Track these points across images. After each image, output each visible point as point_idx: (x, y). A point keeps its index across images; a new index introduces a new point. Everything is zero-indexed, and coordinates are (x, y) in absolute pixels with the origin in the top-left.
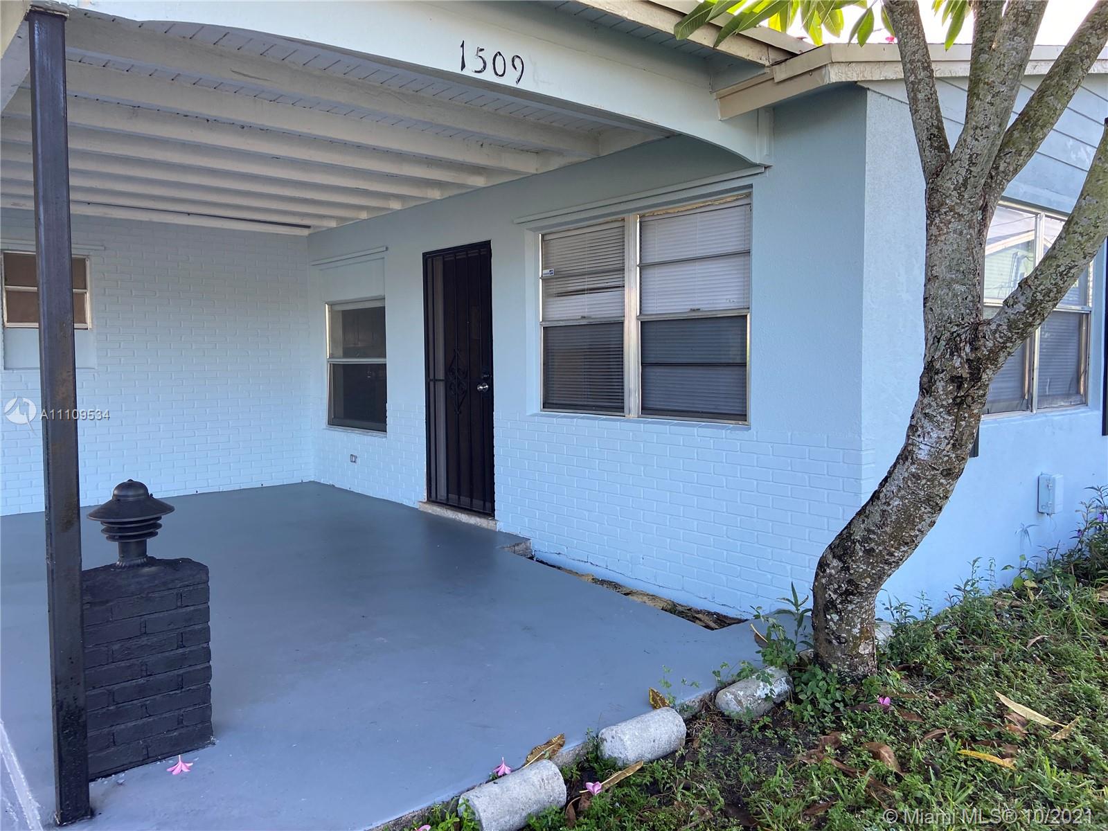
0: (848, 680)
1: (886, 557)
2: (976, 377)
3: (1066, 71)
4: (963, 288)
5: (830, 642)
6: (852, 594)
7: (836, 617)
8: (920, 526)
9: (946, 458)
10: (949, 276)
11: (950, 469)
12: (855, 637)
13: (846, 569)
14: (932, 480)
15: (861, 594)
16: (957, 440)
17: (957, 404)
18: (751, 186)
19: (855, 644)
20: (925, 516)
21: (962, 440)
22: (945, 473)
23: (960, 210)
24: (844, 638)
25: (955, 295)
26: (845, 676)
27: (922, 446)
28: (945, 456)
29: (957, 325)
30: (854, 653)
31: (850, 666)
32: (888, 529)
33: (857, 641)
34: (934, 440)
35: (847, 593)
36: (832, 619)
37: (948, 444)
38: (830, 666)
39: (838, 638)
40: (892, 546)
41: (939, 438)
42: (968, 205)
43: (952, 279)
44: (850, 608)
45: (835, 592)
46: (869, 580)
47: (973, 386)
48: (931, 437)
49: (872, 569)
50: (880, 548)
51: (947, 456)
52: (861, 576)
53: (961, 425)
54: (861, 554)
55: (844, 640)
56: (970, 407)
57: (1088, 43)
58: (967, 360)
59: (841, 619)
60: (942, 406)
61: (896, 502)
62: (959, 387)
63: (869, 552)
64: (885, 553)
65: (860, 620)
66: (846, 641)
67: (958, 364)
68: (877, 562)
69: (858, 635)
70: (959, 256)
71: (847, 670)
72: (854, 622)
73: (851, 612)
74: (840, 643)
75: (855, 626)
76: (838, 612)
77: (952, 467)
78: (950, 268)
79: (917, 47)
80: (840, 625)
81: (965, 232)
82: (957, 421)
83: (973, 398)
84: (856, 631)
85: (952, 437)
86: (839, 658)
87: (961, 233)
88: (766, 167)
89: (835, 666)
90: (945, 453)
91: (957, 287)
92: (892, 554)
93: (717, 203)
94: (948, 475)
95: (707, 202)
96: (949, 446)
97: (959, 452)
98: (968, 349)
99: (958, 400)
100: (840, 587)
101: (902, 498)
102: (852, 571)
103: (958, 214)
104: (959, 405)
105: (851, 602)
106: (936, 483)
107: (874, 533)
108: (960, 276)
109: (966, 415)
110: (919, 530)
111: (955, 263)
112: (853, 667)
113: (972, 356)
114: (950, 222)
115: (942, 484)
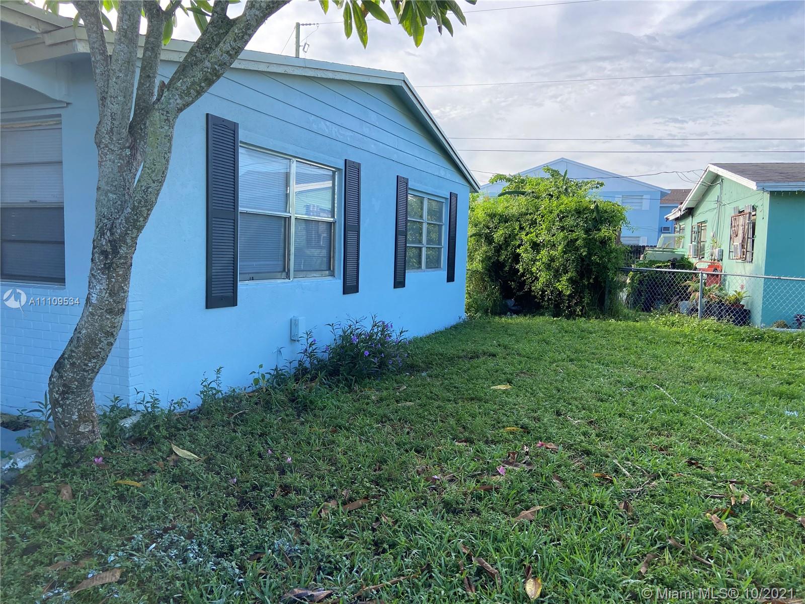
0: (75, 450)
1: (84, 367)
2: (115, 251)
3: (183, 70)
4: (114, 196)
5: (61, 427)
6: (67, 393)
7: (60, 410)
8: (100, 346)
9: (107, 302)
10: (106, 188)
11: (111, 309)
12: (75, 421)
13: (61, 377)
14: (101, 316)
15: (73, 393)
16: (111, 290)
17: (106, 268)
18: (59, 116)
19: (75, 426)
20: (102, 339)
21: (114, 290)
22: (108, 311)
23: (112, 147)
24: (67, 422)
25: (109, 200)
26: (72, 448)
27: (93, 295)
28: (106, 300)
29: (107, 219)
30: (76, 431)
31: (74, 441)
32: (81, 349)
33: (77, 425)
34: (98, 291)
35: (63, 393)
36: (58, 412)
37: (106, 293)
38: (63, 443)
39: (64, 423)
40: (86, 360)
41: (100, 289)
42: (117, 145)
43: (108, 190)
44: (68, 403)
45: (57, 394)
46: (76, 383)
47: (115, 257)
48: (96, 289)
49: (77, 375)
50: (79, 361)
51: (108, 300)
52: (71, 381)
53: (112, 281)
54: (68, 366)
55: (67, 424)
56: (115, 269)
57: (195, 56)
58: (109, 241)
59: (63, 410)
60: (99, 269)
61: (84, 332)
62: (106, 258)
63: (73, 364)
64: (82, 364)
65: (77, 410)
66: (69, 425)
67: (104, 243)
68: (79, 371)
69: (77, 420)
70: (113, 176)
71: (73, 443)
72: (72, 411)
73: (69, 405)
74: (65, 426)
75: (73, 414)
76: (61, 406)
77: (112, 307)
78: (107, 183)
79: (96, 39)
80: (64, 415)
81: (116, 161)
82: (109, 278)
83: (117, 264)
84: (75, 417)
85: (108, 289)
86: (66, 436)
87: (114, 162)
88: (68, 104)
89: (65, 442)
90: (105, 298)
91: (110, 195)
92: (86, 365)
93: (44, 124)
94: (110, 312)
95: (37, 122)
96: (107, 294)
97: (114, 298)
98: (108, 234)
99: (107, 265)
100: (59, 389)
101: (86, 328)
102: (65, 378)
103: (111, 149)
104: (109, 268)
105: (67, 399)
106: (104, 318)
107: (74, 352)
108: (113, 189)
109: (114, 275)
110: (100, 348)
111: (110, 179)
112: (77, 441)
113: (111, 239)
114: (107, 154)
115: (108, 318)
